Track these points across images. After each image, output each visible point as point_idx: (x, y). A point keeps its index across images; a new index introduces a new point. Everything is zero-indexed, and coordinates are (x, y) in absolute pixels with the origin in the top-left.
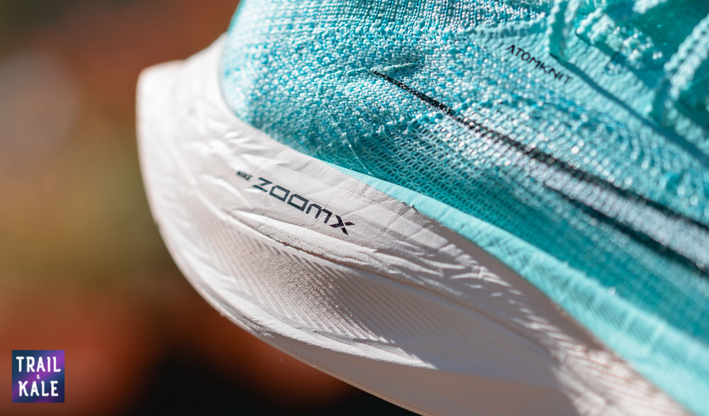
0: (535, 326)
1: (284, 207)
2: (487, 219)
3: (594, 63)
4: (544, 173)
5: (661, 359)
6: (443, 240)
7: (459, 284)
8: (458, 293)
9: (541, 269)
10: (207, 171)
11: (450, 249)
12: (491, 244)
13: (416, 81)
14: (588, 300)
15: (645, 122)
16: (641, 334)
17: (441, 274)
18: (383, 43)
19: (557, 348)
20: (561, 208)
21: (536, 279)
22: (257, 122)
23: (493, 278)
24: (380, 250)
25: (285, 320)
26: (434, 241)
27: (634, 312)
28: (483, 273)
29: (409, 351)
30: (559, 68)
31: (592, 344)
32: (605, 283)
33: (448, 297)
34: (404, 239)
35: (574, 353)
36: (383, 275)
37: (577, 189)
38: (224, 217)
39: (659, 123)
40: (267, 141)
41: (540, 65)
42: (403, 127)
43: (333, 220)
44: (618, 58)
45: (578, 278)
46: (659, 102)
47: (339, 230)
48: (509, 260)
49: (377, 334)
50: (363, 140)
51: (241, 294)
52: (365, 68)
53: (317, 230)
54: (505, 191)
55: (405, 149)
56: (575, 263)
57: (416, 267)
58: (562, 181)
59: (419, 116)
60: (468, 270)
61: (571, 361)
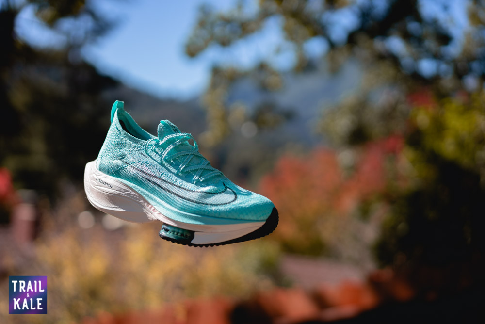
1: (102, 184)
2: (134, 184)
3: (153, 154)
4: (141, 174)
7: (128, 195)
9: (141, 191)
10: (92, 180)
11: (128, 189)
13: (124, 160)
14: (148, 196)
15: (159, 164)
16: (155, 201)
17: (126, 194)
20: (144, 180)
21: (141, 193)
22: (100, 170)
23: (135, 194)
24: (117, 191)
25: (102, 205)
26: (125, 188)
27: (155, 198)
28: (133, 193)
30: (147, 156)
31: (150, 204)
32: (151, 193)
33: (128, 198)
36: (117, 195)
37: (146, 176)
38: (94, 188)
39: (162, 164)
40: (101, 173)
41: (144, 155)
42: (121, 168)
43: (110, 186)
44: (157, 153)
45: (147, 192)
46: (161, 159)
47: (110, 188)
48: (137, 190)
49: (118, 206)
50: (116, 171)
51: (95, 201)
52: (116, 158)
53: (107, 188)
54: (136, 178)
55: (122, 172)
56: (147, 190)
58: (144, 175)
59: (124, 166)
60: (131, 193)
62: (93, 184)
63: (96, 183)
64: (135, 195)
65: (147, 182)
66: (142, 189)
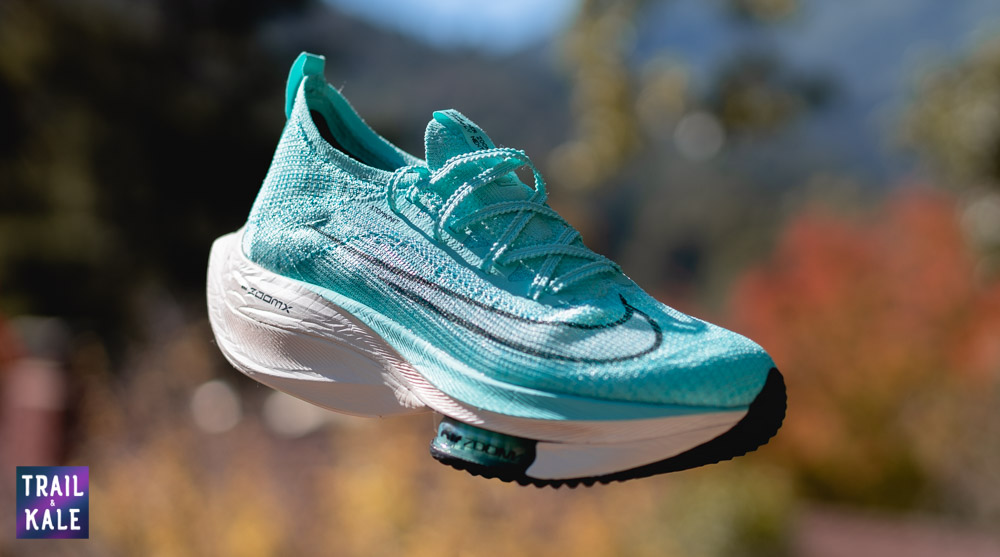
0: (377, 354)
1: (262, 302)
2: (357, 300)
3: (412, 213)
4: (378, 270)
5: (427, 362)
6: (335, 312)
7: (340, 335)
8: (341, 339)
9: (378, 323)
10: (230, 288)
11: (338, 316)
12: (356, 312)
13: (326, 230)
14: (396, 336)
15: (431, 241)
16: (419, 351)
17: (332, 330)
18: (312, 209)
19: (387, 364)
20: (386, 288)
21: (375, 328)
22: (254, 260)
23: (358, 330)
24: (304, 320)
25: (260, 364)
26: (330, 312)
27: (419, 341)
28: (354, 328)
29: (324, 375)
30: (394, 216)
31: (402, 360)
32: (407, 328)
33: (336, 341)
34: (316, 313)
35: (393, 365)
36: (305, 333)
37: (392, 278)
38: (235, 311)
39: (438, 242)
40: (257, 268)
41: (385, 215)
42: (318, 253)
43: (283, 306)
44: (424, 209)
45: (395, 326)
46: (437, 226)
47: (285, 311)
48: (363, 319)
49: (307, 366)
50: (301, 262)
51: (241, 353)
52: (303, 223)
53: (275, 312)
54: (363, 283)
55: (321, 265)
56: (395, 318)
57: (321, 328)
58: (386, 274)
59: (325, 247)
60: (346, 327)
61: (393, 370)
62: (233, 301)
63: (241, 297)
64: (358, 335)
65: (394, 295)
66: (378, 316)
